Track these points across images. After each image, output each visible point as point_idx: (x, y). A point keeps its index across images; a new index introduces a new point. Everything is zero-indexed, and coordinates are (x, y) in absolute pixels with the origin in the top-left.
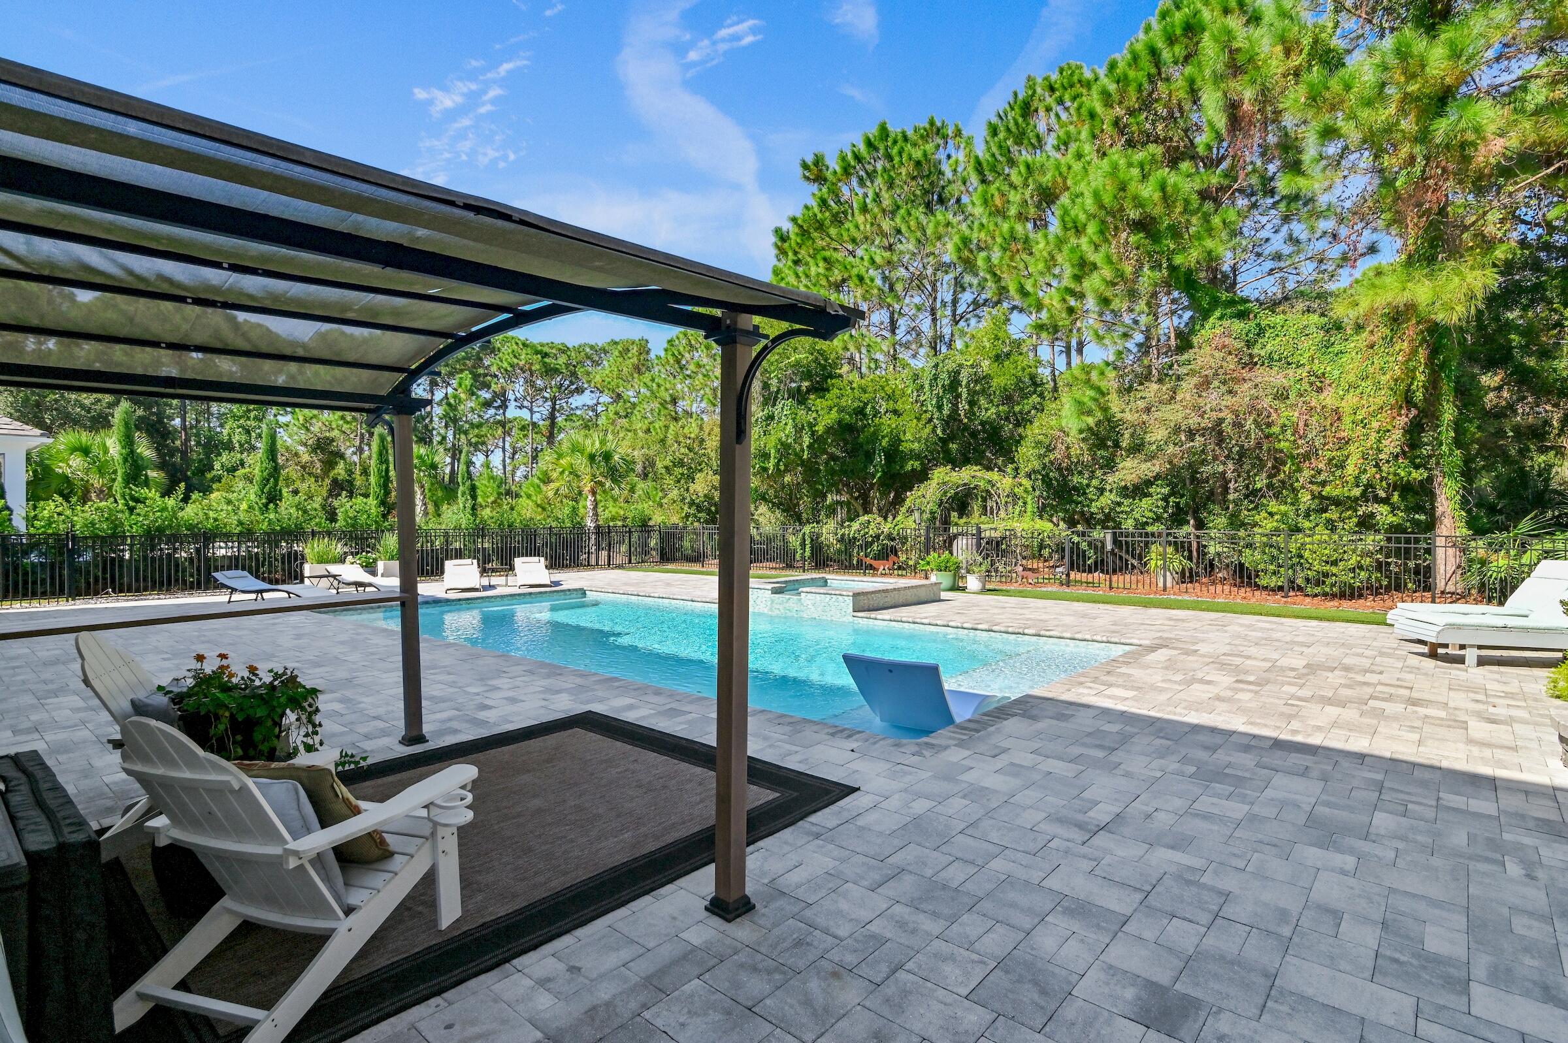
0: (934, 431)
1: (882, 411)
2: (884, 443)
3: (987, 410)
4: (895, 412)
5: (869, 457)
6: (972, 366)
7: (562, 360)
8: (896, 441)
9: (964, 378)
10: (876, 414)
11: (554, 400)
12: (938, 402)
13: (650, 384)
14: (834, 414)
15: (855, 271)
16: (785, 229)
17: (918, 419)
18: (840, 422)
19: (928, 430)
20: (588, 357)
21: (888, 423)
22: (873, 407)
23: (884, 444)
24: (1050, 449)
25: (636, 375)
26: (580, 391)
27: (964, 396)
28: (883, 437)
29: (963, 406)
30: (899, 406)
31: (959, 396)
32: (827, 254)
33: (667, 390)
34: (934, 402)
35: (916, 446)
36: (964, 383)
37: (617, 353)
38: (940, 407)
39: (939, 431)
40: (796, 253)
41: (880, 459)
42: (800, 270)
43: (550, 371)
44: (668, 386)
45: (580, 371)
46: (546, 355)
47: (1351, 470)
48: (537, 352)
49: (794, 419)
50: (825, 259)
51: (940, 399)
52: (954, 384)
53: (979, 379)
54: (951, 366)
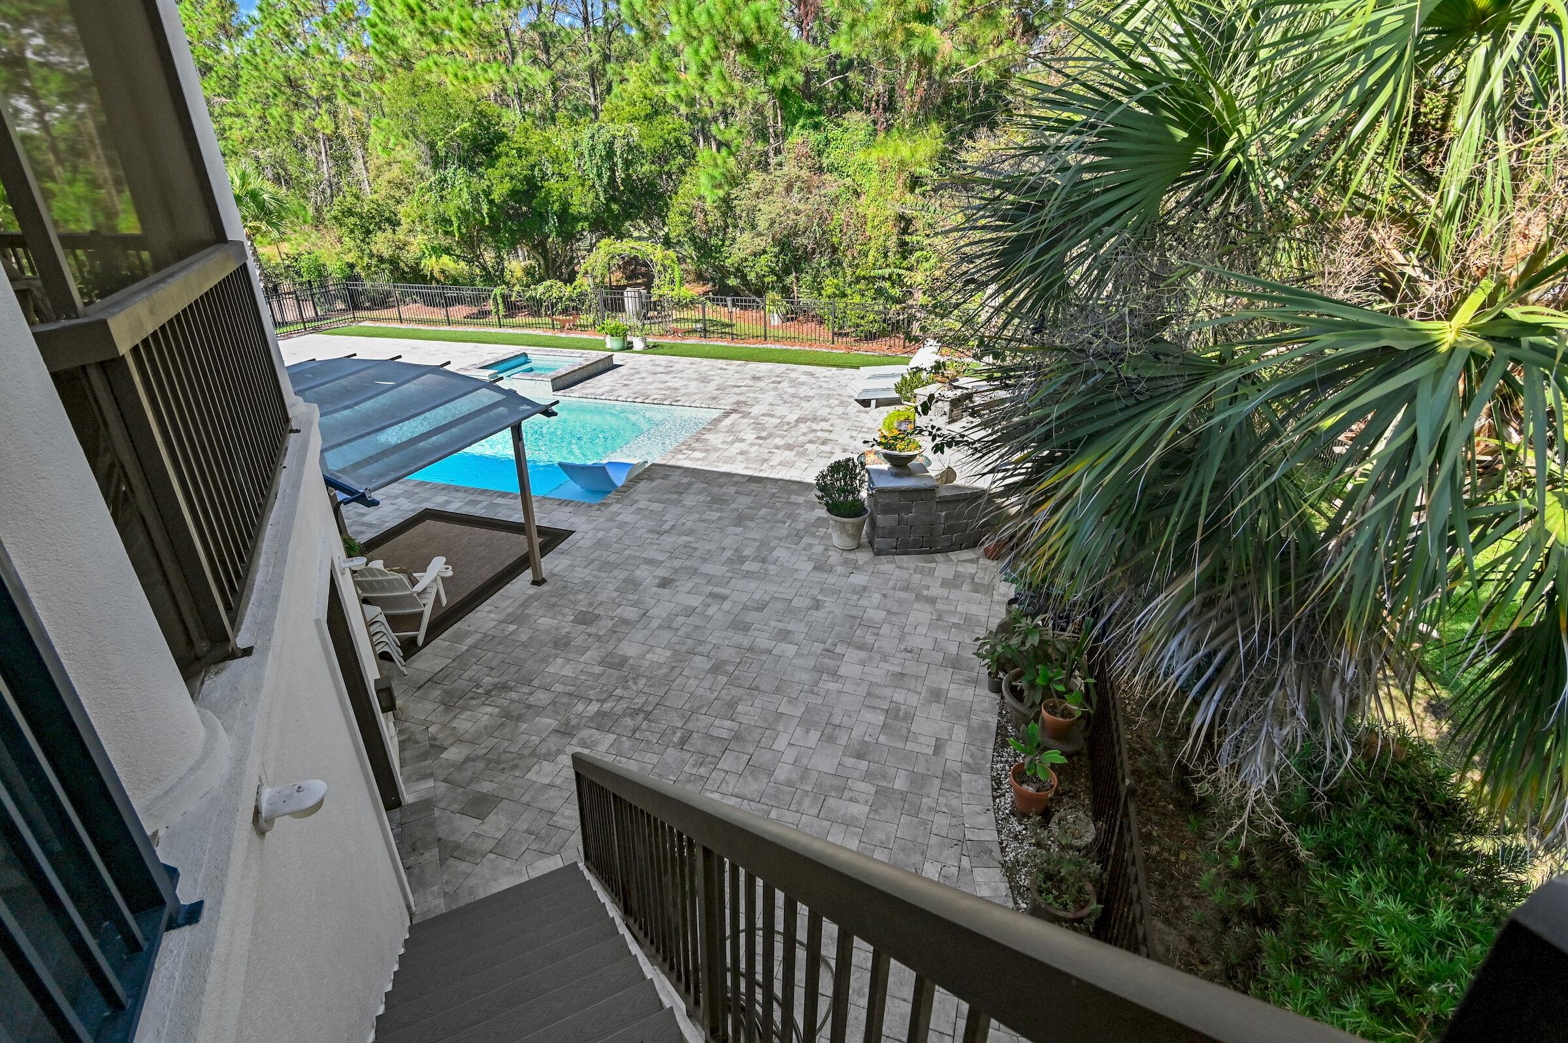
0: (597, 197)
1: (549, 173)
2: (556, 206)
4: (561, 176)
5: (543, 218)
6: (624, 137)
8: (565, 206)
9: (618, 146)
10: (544, 176)
12: (597, 171)
14: (507, 183)
17: (583, 185)
19: (592, 195)
21: (556, 186)
22: (541, 170)
27: (620, 166)
28: (553, 201)
29: (620, 176)
30: (564, 170)
31: (615, 165)
34: (594, 171)
35: (583, 210)
36: (618, 154)
38: (599, 175)
39: (601, 198)
41: (553, 221)
47: (871, 258)
51: (599, 168)
52: (610, 154)
53: (630, 148)
54: (605, 136)
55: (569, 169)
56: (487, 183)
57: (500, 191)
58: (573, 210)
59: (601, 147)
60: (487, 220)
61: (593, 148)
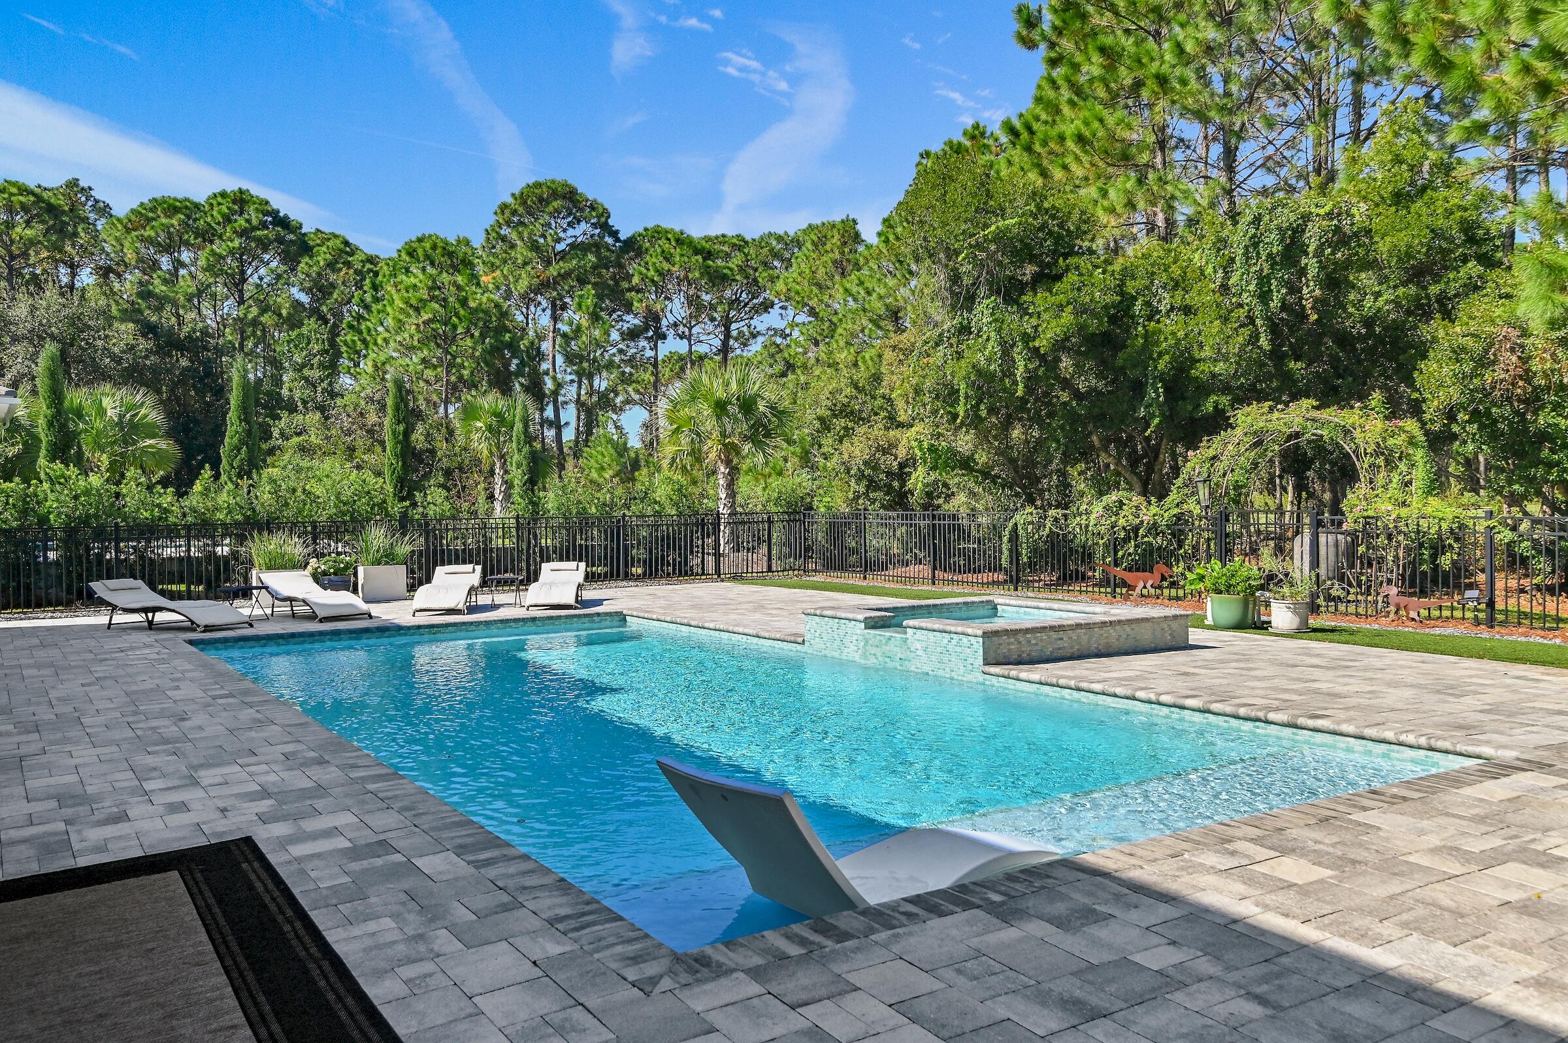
0: (1254, 339)
1: (1163, 308)
3: (1377, 295)
4: (1187, 310)
5: (1138, 388)
7: (737, 260)
8: (1184, 363)
9: (1313, 235)
10: (1152, 314)
11: (727, 323)
12: (1260, 285)
13: (854, 289)
14: (1067, 317)
15: (1154, 67)
16: (1033, 7)
17: (1226, 320)
18: (1082, 328)
19: (1242, 337)
20: (776, 255)
21: (1172, 326)
22: (1148, 304)
23: (1161, 365)
24: (1483, 362)
25: (837, 278)
26: (767, 306)
27: (1313, 271)
28: (1160, 355)
29: (1311, 291)
30: (1193, 299)
31: (1303, 272)
32: (1108, 40)
33: (880, 297)
34: (1252, 288)
35: (1220, 367)
36: (1311, 249)
37: (809, 245)
38: (1264, 296)
39: (1264, 342)
40: (1052, 45)
41: (1155, 393)
42: (1059, 72)
43: (718, 279)
44: (883, 291)
45: (762, 276)
46: (708, 255)
48: (697, 252)
49: (999, 331)
50: (1102, 50)
51: (1264, 280)
52: (1293, 248)
53: (1340, 239)
54: (1286, 217)
55: (1202, 296)
56: (1034, 321)
57: (1051, 330)
58: (1201, 371)
59: (1274, 236)
60: (1021, 387)
61: (1255, 242)
